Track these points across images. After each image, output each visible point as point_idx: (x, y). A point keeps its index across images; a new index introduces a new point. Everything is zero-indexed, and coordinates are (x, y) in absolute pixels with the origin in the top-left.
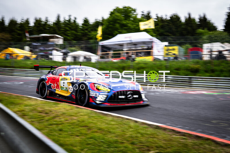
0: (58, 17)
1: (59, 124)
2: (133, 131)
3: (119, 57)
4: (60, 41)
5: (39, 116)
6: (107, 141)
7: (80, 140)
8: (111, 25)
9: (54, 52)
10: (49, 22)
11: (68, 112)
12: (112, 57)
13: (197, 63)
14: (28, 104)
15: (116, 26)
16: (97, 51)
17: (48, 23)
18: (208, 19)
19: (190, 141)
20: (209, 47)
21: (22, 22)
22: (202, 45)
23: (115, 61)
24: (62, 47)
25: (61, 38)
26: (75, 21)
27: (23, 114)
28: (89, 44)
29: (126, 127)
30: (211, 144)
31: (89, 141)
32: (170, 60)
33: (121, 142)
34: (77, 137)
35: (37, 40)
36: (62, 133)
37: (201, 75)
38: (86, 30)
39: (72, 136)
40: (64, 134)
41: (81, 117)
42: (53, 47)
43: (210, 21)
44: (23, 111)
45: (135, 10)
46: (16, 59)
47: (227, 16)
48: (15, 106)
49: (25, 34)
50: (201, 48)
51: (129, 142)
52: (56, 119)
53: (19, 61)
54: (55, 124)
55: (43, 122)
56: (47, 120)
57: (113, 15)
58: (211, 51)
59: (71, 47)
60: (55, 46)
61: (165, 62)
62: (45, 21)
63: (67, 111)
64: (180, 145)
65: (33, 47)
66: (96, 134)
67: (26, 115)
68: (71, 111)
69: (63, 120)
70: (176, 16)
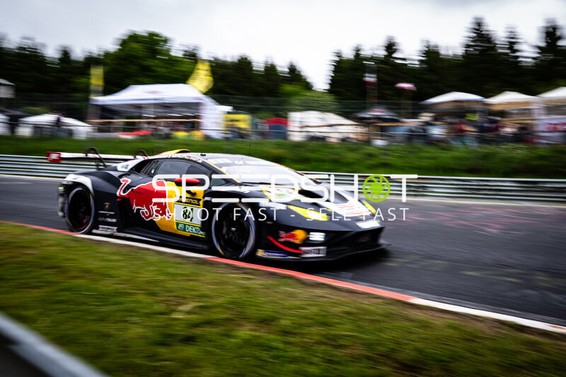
4: (7, 92)
15: (128, 68)
16: (87, 115)
18: (298, 69)
22: (286, 114)
25: (8, 85)
43: (299, 72)
47: (333, 67)
50: (286, 118)
59: (28, 105)
61: (225, 143)
70: (246, 59)
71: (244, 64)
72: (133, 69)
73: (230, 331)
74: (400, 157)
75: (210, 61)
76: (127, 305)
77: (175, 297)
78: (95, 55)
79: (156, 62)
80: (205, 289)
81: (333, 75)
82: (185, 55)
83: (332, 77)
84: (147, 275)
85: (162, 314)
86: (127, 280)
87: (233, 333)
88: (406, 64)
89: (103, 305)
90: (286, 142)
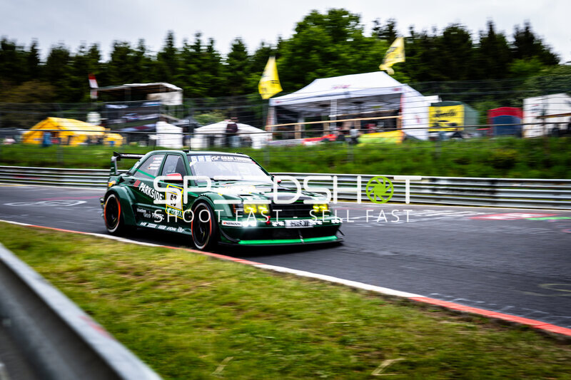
0: (170, 39)
1: (168, 300)
2: (346, 311)
3: (320, 134)
4: (175, 99)
5: (120, 280)
6: (283, 338)
7: (216, 338)
8: (299, 57)
9: (161, 126)
10: (149, 51)
11: (190, 270)
12: (303, 135)
13: (510, 145)
14: (93, 253)
15: (310, 58)
16: (267, 120)
17: (146, 54)
18: (537, 38)
19: (481, 334)
20: (537, 105)
21: (82, 54)
22: (521, 101)
23: (310, 144)
24: (180, 112)
25: (176, 91)
26: (210, 49)
27: (81, 276)
28: (246, 104)
29: (329, 302)
30: (534, 340)
31: (237, 338)
32: (443, 138)
33: (316, 339)
34: (209, 330)
35: (119, 96)
36: (174, 322)
37: (517, 173)
38: (240, 69)
39: (197, 327)
40: (177, 323)
41: (220, 282)
42: (158, 113)
43: (540, 41)
44: (82, 269)
45: (357, 19)
46: (68, 144)
48: (60, 258)
49: (88, 82)
50: (521, 107)
51: (335, 339)
52: (160, 288)
53: (74, 149)
54: (157, 300)
55: (129, 296)
57: (304, 32)
58: (544, 116)
59: (203, 112)
60: (161, 110)
61: (431, 145)
62: (138, 50)
63: (187, 267)
64: (457, 343)
65: (109, 114)
66: (256, 323)
67: (89, 279)
68: (198, 267)
69: (176, 289)
70: (462, 31)
72: (315, 58)
75: (406, 39)
79: (344, 47)
82: (374, 34)
90: (522, 139)
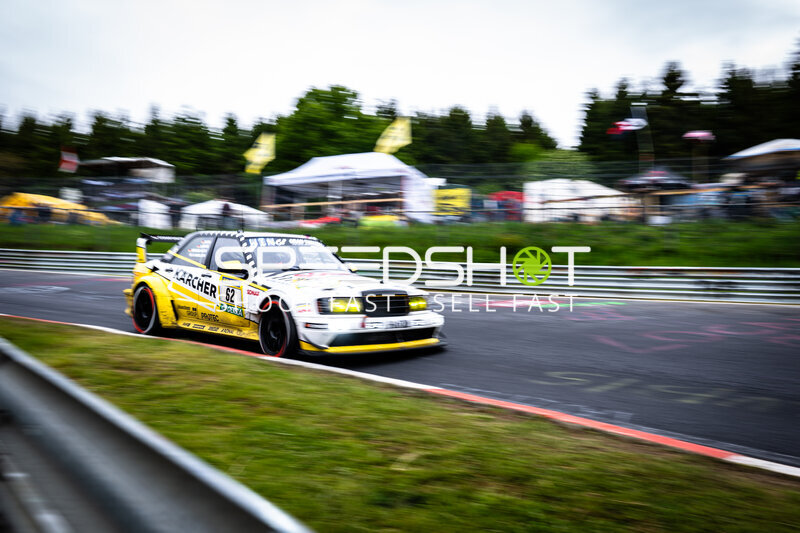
3: (318, 216)
8: (298, 135)
9: (146, 205)
16: (260, 200)
18: (535, 120)
22: (521, 185)
23: (311, 226)
42: (141, 190)
43: (537, 124)
47: (585, 114)
50: (521, 190)
52: (162, 383)
56: (141, 388)
59: (191, 190)
61: (437, 229)
63: (191, 360)
70: (461, 111)
71: (459, 119)
72: (313, 135)
73: (469, 491)
74: (691, 240)
75: (412, 118)
76: (333, 451)
77: (393, 441)
78: (266, 122)
79: (343, 124)
80: (431, 433)
81: (585, 125)
82: (378, 112)
83: (584, 128)
84: (354, 412)
85: (378, 464)
86: (330, 418)
87: (475, 495)
88: (698, 102)
89: (304, 450)
90: (522, 224)
